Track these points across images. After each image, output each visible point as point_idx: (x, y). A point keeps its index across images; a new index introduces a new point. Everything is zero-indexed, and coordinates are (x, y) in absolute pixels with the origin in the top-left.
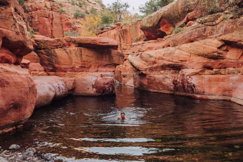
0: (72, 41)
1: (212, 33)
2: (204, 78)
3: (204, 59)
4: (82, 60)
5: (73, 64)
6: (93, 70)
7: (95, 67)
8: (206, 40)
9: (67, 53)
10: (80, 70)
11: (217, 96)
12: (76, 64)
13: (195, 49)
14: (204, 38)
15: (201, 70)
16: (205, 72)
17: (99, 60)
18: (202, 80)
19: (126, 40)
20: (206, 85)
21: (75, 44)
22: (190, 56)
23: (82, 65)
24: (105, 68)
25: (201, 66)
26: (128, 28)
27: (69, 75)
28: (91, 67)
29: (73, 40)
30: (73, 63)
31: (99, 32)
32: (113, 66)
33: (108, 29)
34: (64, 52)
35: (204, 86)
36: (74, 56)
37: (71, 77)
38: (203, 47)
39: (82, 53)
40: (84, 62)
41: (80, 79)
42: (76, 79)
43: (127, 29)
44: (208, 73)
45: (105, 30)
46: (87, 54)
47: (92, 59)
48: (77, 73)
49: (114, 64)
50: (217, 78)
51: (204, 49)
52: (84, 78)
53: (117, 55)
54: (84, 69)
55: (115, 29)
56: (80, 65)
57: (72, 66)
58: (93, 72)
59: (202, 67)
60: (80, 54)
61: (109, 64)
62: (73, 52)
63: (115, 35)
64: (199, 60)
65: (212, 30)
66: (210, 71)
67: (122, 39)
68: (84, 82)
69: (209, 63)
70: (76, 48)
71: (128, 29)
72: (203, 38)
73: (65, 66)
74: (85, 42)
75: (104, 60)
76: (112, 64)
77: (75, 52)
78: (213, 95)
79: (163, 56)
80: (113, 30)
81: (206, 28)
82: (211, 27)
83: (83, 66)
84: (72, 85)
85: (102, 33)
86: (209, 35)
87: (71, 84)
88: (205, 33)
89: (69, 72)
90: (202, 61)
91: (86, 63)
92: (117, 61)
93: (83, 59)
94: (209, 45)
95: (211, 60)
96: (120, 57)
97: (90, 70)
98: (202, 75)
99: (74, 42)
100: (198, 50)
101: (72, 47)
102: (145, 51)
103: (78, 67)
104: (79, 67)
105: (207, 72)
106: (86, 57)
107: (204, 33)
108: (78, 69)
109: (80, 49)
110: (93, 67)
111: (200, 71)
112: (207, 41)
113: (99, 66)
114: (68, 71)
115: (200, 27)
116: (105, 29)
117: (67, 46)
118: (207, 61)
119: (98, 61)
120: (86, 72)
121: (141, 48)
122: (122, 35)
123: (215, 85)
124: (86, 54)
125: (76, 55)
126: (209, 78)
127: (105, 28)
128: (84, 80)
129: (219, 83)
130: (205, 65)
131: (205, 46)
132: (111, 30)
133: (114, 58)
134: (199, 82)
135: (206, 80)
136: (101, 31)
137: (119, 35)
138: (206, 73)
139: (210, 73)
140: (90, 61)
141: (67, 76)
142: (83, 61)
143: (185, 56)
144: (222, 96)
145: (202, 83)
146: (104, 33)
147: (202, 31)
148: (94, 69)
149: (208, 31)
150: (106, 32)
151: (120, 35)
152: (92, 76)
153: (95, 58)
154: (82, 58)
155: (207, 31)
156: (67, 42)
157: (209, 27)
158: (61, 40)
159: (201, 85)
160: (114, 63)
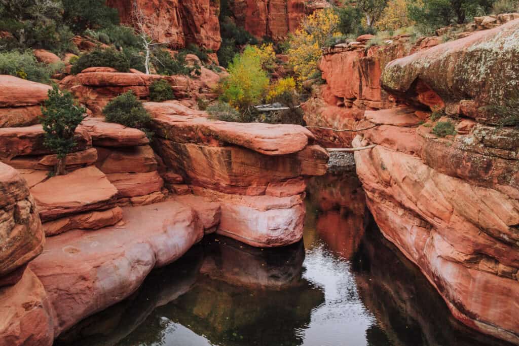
0: (213, 136)
1: (505, 177)
2: (474, 280)
3: (479, 235)
4: (232, 172)
5: (216, 178)
6: (255, 192)
7: (259, 184)
8: (487, 193)
9: (205, 155)
10: (228, 191)
11: (499, 330)
12: (219, 179)
13: (462, 204)
14: (484, 184)
15: (467, 258)
16: (480, 265)
17: (267, 170)
18: (469, 282)
19: (371, 80)
20: (475, 295)
21: (218, 141)
22: (452, 212)
23: (232, 182)
24: (282, 185)
25: (469, 249)
26: (376, 56)
27: (211, 197)
28: (250, 185)
29: (213, 134)
30: (215, 176)
31: (328, 51)
32: (301, 179)
33: (343, 47)
34: (200, 152)
35: (472, 297)
36: (217, 163)
37: (215, 200)
38: (479, 209)
39: (231, 159)
40: (235, 176)
41: (228, 208)
42: (222, 207)
43: (375, 58)
44: (485, 268)
45: (336, 50)
46: (243, 160)
47: (252, 170)
48: (224, 195)
49: (303, 176)
50: (504, 288)
51: (479, 213)
52: (234, 207)
53: (312, 157)
54: (236, 190)
55: (355, 51)
56: (228, 183)
57: (215, 182)
58: (255, 196)
59: (473, 252)
60: (228, 161)
61: (292, 176)
62: (215, 156)
63: (354, 63)
64: (467, 233)
65: (505, 171)
66: (492, 265)
67: (363, 78)
68: (234, 215)
69: (490, 247)
70: (220, 149)
71: (377, 60)
72: (481, 184)
73: (204, 179)
74: (234, 141)
75: (281, 169)
76: (298, 177)
77: (218, 156)
78: (490, 325)
79: (402, 182)
80: (350, 52)
81: (491, 160)
82: (505, 163)
83: (233, 184)
84: (213, 218)
85: (332, 54)
86: (497, 181)
87: (211, 218)
88: (488, 173)
89: (212, 191)
90: (474, 236)
91: (239, 179)
92: (310, 169)
93: (234, 171)
94: (492, 210)
95: (496, 244)
96: (319, 161)
97: (249, 190)
98: (469, 270)
99: (216, 137)
100: (467, 210)
101: (213, 145)
102: (380, 144)
103: (224, 185)
104: (226, 185)
105: (484, 265)
106: (241, 166)
107: (486, 173)
108: (225, 188)
109: (227, 151)
110: (254, 186)
111: (465, 260)
112: (490, 194)
113: (268, 183)
114: (209, 187)
115: (478, 153)
116: (338, 47)
117: (204, 141)
118: (486, 241)
119: (265, 173)
120: (240, 194)
121: (373, 134)
122: (364, 70)
123: (499, 304)
124: (239, 161)
125: (220, 162)
126: (487, 282)
127: (336, 46)
128: (234, 212)
129: (510, 302)
130: (480, 250)
131: (482, 206)
132: (348, 51)
133: (304, 163)
134: (460, 284)
135: (477, 284)
136: (330, 49)
137: (359, 68)
138: (480, 268)
139: (490, 270)
140: (250, 174)
141: (207, 197)
142: (233, 174)
143: (441, 208)
144: (512, 334)
145: (467, 287)
146: (337, 54)
147: (481, 167)
148: (257, 190)
149: (495, 172)
150: (340, 54)
151: (361, 70)
152: (249, 205)
153: (261, 168)
154: (232, 169)
155: (494, 170)
156: (204, 135)
157: (500, 163)
158: (194, 130)
159: (464, 291)
160: (302, 173)
